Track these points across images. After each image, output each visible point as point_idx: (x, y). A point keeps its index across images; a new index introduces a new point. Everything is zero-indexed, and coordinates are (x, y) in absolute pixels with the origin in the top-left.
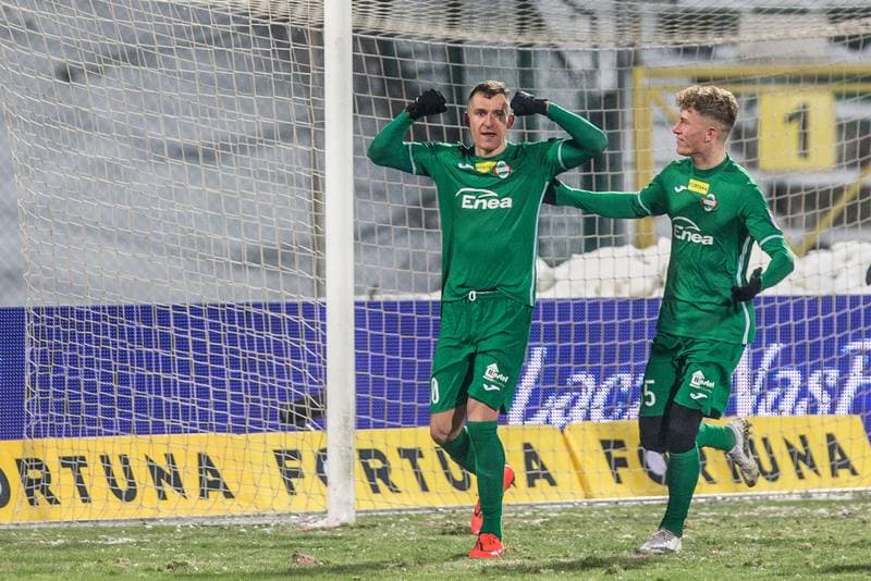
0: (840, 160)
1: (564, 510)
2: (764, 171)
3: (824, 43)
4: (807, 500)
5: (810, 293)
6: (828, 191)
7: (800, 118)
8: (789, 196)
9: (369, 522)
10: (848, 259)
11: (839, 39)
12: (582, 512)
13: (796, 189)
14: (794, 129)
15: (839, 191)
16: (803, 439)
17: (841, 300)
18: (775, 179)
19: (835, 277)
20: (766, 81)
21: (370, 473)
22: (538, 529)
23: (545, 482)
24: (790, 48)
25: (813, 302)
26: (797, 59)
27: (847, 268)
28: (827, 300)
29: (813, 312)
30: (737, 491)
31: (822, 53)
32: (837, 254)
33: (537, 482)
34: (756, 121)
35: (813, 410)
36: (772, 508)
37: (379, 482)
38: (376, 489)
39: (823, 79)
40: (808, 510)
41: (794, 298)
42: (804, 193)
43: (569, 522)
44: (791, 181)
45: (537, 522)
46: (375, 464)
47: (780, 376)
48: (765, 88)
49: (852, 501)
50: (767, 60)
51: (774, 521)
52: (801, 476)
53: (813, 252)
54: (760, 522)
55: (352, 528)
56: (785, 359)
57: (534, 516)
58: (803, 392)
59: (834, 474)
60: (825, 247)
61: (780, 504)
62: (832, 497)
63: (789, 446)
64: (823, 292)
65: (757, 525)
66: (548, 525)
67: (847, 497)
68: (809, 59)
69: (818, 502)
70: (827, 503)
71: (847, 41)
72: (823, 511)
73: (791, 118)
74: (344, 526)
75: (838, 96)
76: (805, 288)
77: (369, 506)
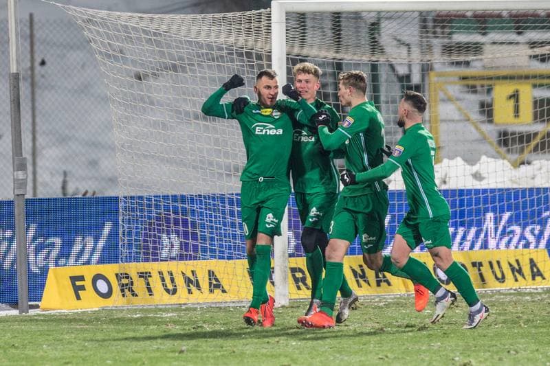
0: (535, 118)
1: (395, 298)
2: (497, 125)
3: (527, 58)
4: (519, 293)
5: (521, 187)
6: (530, 134)
7: (515, 96)
8: (510, 137)
9: (295, 305)
10: (540, 169)
11: (535, 57)
12: (405, 299)
13: (513, 134)
14: (512, 103)
15: (536, 134)
16: (517, 261)
17: (538, 190)
18: (502, 128)
19: (533, 178)
20: (498, 78)
21: (296, 280)
22: (383, 308)
23: (385, 284)
24: (509, 62)
25: (524, 191)
26: (513, 67)
27: (541, 173)
28: (531, 190)
29: (524, 197)
30: (484, 288)
31: (526, 64)
32: (535, 167)
33: (382, 284)
34: (492, 99)
35: (527, 246)
36: (502, 297)
37: (300, 284)
38: (299, 288)
39: (527, 77)
40: (520, 298)
41: (514, 189)
42: (517, 135)
43: (398, 304)
44: (510, 129)
45: (382, 304)
46: (299, 275)
47: (509, 229)
48: (497, 82)
49: (542, 293)
50: (498, 67)
51: (503, 303)
52: (516, 280)
53: (522, 166)
54: (496, 304)
55: (287, 308)
56: (510, 222)
57: (380, 301)
58: (522, 237)
59: (534, 279)
60: (529, 163)
61: (506, 295)
62: (532, 291)
63: (510, 265)
64: (529, 186)
65: (495, 305)
66: (387, 306)
67: (540, 291)
68: (520, 67)
69: (525, 293)
70: (530, 294)
71: (539, 58)
72: (528, 298)
73: (511, 97)
74: (283, 307)
75: (535, 86)
76: (519, 185)
77: (297, 297)
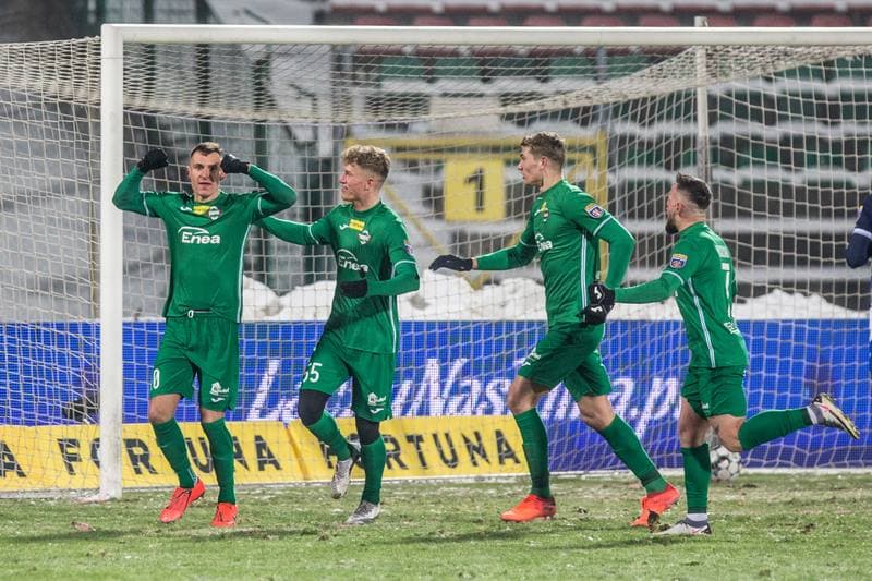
0: (508, 213)
1: (287, 489)
2: (448, 221)
3: (497, 118)
4: (480, 483)
5: (485, 319)
6: (500, 239)
7: (477, 179)
8: (469, 242)
9: (132, 497)
10: (514, 292)
11: (509, 117)
12: (301, 491)
13: (474, 237)
14: (472, 189)
15: (509, 238)
16: (477, 434)
17: (510, 324)
18: (457, 228)
19: (503, 306)
20: (452, 150)
21: (134, 459)
22: (267, 504)
23: (272, 466)
24: (469, 125)
25: (488, 326)
26: (475, 133)
27: (515, 299)
28: (499, 324)
29: (488, 334)
30: (425, 475)
31: (497, 128)
32: (506, 288)
33: (266, 466)
34: (442, 183)
35: (489, 411)
36: (452, 489)
37: (141, 465)
38: (138, 471)
39: (496, 149)
40: (480, 491)
41: (474, 322)
42: (481, 240)
43: (291, 498)
44: (470, 229)
45: (266, 498)
46: (138, 451)
47: (463, 384)
48: (449, 155)
49: (515, 484)
50: (452, 134)
51: (453, 499)
52: (475, 464)
53: (487, 287)
54: (442, 500)
55: (119, 501)
56: (465, 372)
57: (264, 493)
58: (483, 398)
59: (501, 462)
60: (497, 283)
61: (458, 486)
62: (499, 481)
63: (466, 440)
64: (497, 319)
65: (440, 502)
66: (274, 501)
67: (511, 481)
68: (485, 133)
69: (488, 484)
70: (496, 485)
71: (515, 120)
72: (492, 491)
73: (471, 180)
74: (113, 500)
75: (508, 163)
76: (482, 316)
77: (133, 484)
